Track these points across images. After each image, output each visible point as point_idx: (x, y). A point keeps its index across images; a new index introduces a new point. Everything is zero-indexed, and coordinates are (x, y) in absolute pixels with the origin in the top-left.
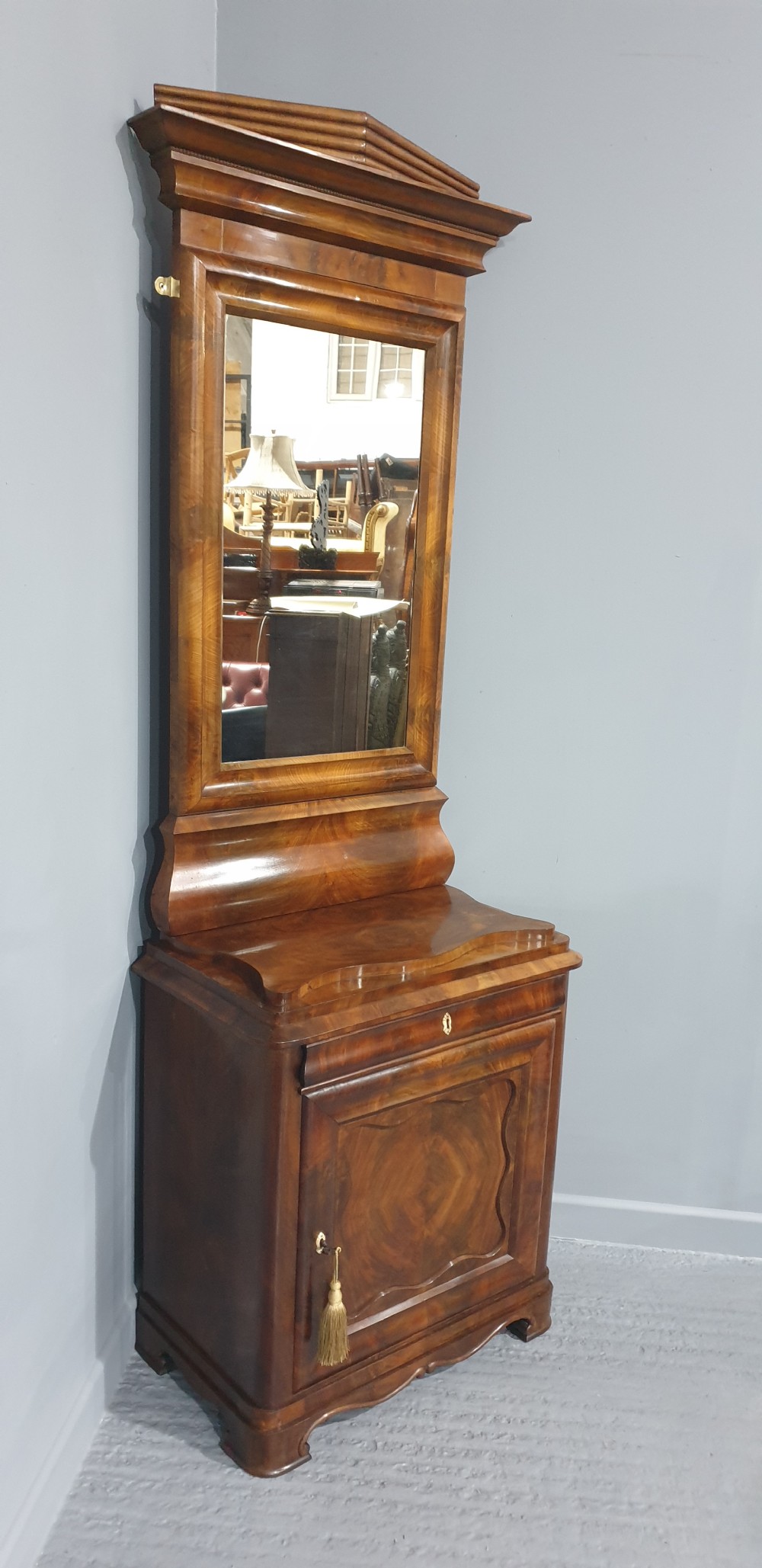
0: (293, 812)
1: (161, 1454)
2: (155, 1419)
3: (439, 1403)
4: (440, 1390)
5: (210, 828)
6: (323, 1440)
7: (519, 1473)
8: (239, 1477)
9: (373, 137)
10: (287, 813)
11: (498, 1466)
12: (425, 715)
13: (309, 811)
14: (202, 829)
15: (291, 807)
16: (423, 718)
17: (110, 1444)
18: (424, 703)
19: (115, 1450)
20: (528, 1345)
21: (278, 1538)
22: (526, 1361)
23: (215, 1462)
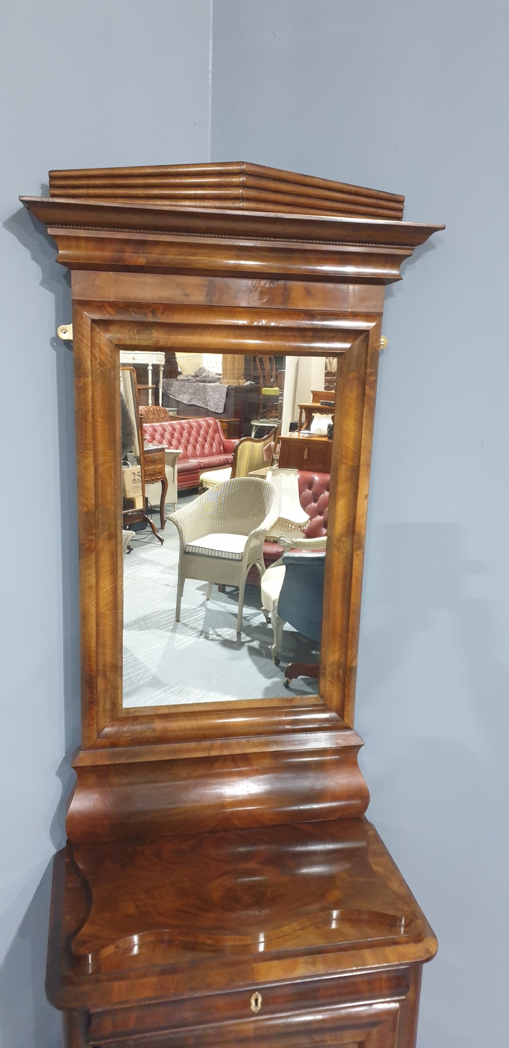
0: (194, 750)
5: (107, 763)
9: (252, 181)
10: (188, 750)
12: (338, 670)
13: (210, 748)
14: (100, 763)
15: (193, 745)
16: (336, 673)
18: (336, 660)
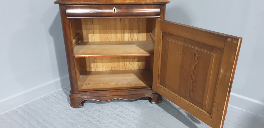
1: (61, 97)
2: (68, 92)
3: (119, 107)
4: (122, 105)
6: (89, 105)
7: (119, 126)
8: (68, 105)
11: (117, 123)
17: (56, 93)
19: (56, 94)
20: (151, 104)
21: (61, 117)
22: (147, 107)
23: (67, 102)
